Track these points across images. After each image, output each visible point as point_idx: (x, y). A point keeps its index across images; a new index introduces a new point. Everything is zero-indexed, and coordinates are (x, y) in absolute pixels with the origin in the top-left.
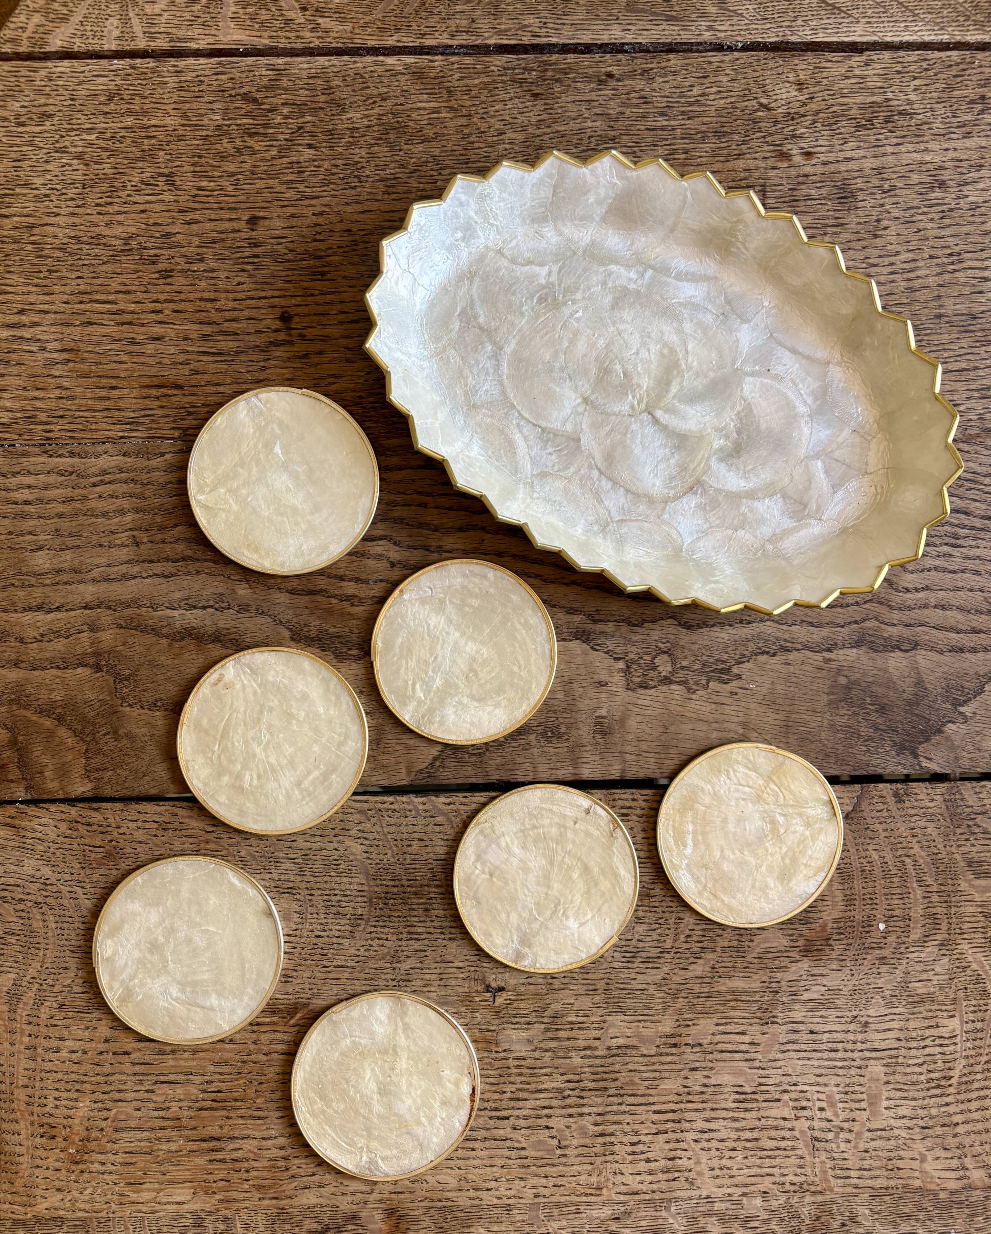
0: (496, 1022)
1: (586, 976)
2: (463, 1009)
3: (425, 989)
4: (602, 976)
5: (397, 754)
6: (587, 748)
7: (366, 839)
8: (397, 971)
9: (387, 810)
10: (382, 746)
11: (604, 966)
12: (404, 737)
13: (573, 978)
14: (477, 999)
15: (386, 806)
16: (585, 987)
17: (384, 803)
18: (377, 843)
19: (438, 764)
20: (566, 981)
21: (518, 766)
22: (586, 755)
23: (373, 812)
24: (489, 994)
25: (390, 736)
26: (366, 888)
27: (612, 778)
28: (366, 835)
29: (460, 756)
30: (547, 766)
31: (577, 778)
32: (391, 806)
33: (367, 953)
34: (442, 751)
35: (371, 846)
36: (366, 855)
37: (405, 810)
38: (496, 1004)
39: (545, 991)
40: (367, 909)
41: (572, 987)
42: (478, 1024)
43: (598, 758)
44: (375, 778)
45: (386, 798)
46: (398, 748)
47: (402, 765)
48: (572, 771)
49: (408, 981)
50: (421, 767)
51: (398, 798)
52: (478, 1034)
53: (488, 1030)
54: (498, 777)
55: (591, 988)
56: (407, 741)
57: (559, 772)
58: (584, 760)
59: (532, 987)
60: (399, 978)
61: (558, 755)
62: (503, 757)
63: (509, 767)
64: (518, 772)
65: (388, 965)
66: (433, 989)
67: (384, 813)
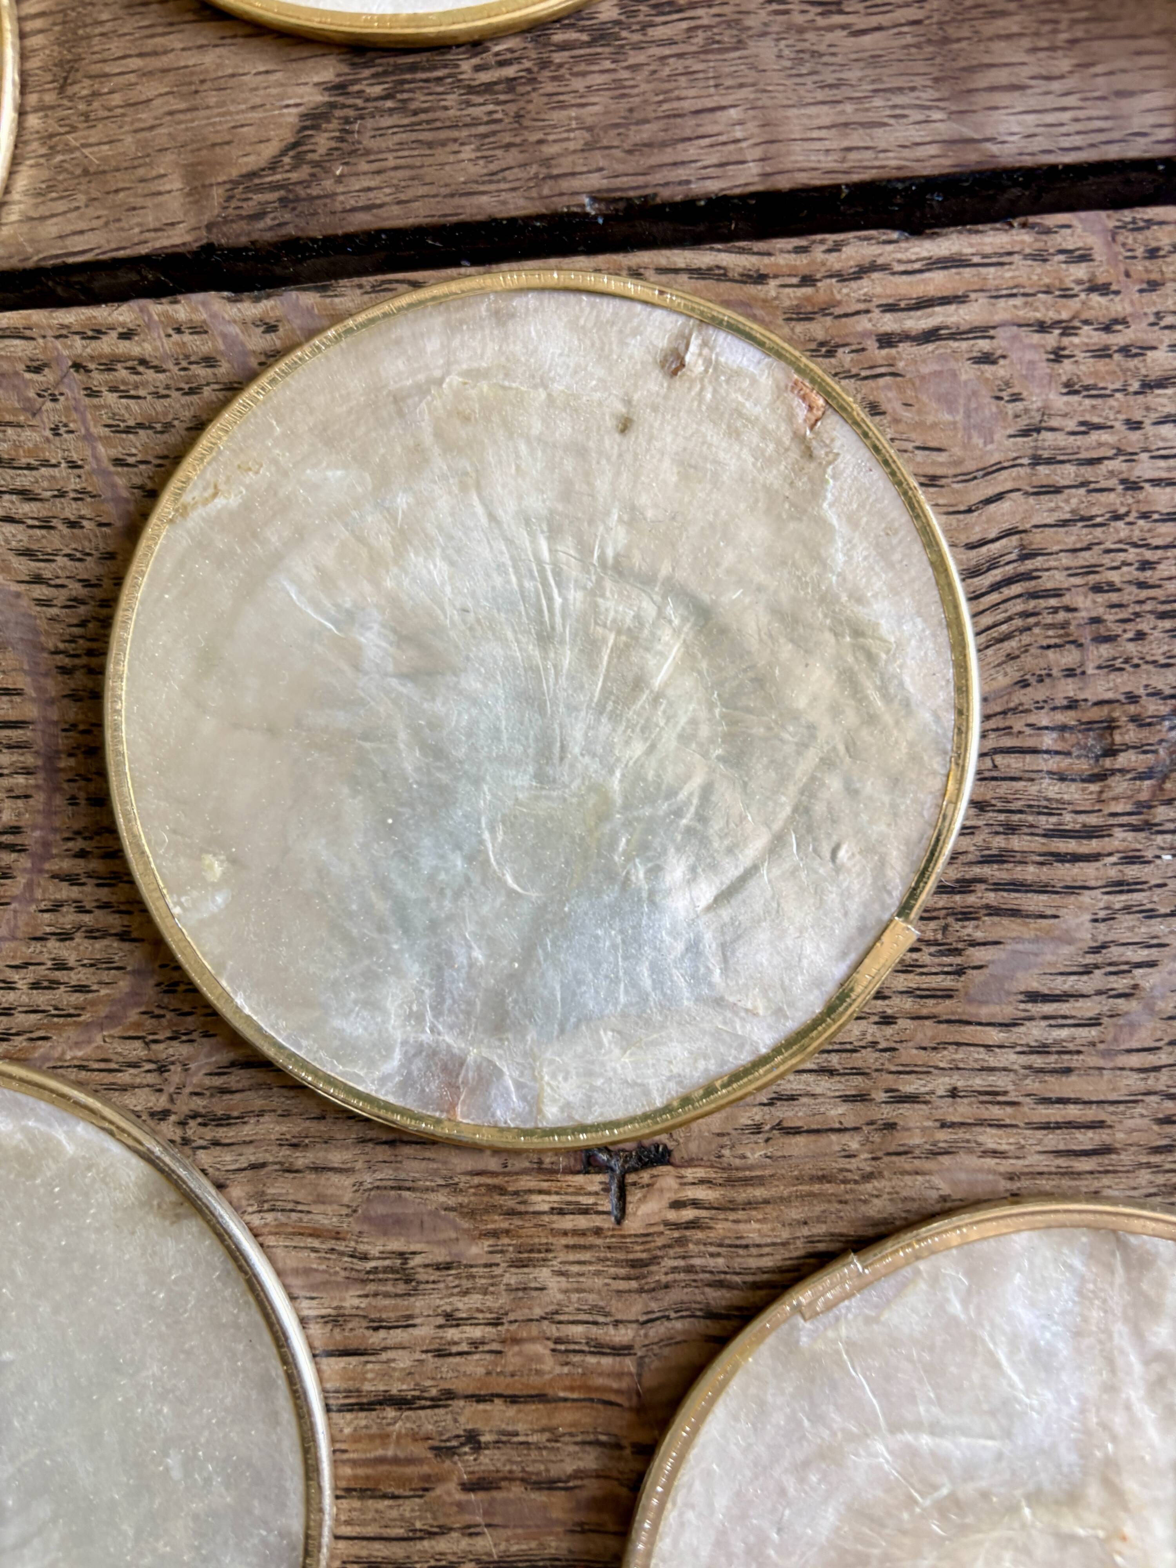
0: (636, 1308)
1: (1058, 1087)
2: (477, 1250)
3: (301, 1159)
4: (1133, 1082)
5: (146, 116)
6: (1011, 25)
7: (26, 495)
8: (175, 1076)
9: (109, 365)
10: (83, 89)
11: (1142, 1038)
12: (175, 41)
13: (992, 1096)
14: (541, 1203)
15: (108, 345)
16: (1054, 1140)
17: (98, 333)
18: (70, 510)
19: (322, 142)
20: (963, 1110)
21: (688, 126)
22: (1002, 51)
23: (48, 377)
24: (594, 1182)
25: (116, 47)
26: (31, 711)
27: (1135, 150)
28: (24, 479)
29: (420, 100)
30: (827, 116)
31: (971, 158)
32: (124, 347)
33: (41, 999)
34: (340, 88)
35: (46, 525)
36: (24, 566)
37: (186, 360)
38: (632, 1225)
39: (862, 1162)
40: (39, 799)
41: (990, 1138)
42: (550, 1317)
43: (1064, 64)
44: (51, 229)
45: (101, 314)
46: (149, 89)
47: (166, 163)
48: (948, 129)
49: (224, 1121)
50: (251, 162)
51: (156, 308)
52: (549, 1364)
53: (599, 1348)
54: (596, 182)
55: (1086, 1139)
56: (191, 59)
57: (882, 137)
58: (1002, 76)
59: (798, 1145)
60: (185, 1105)
61: (875, 60)
62: (619, 90)
63: (646, 132)
64: (691, 151)
65: (136, 1050)
66: (336, 1157)
67: (98, 378)
